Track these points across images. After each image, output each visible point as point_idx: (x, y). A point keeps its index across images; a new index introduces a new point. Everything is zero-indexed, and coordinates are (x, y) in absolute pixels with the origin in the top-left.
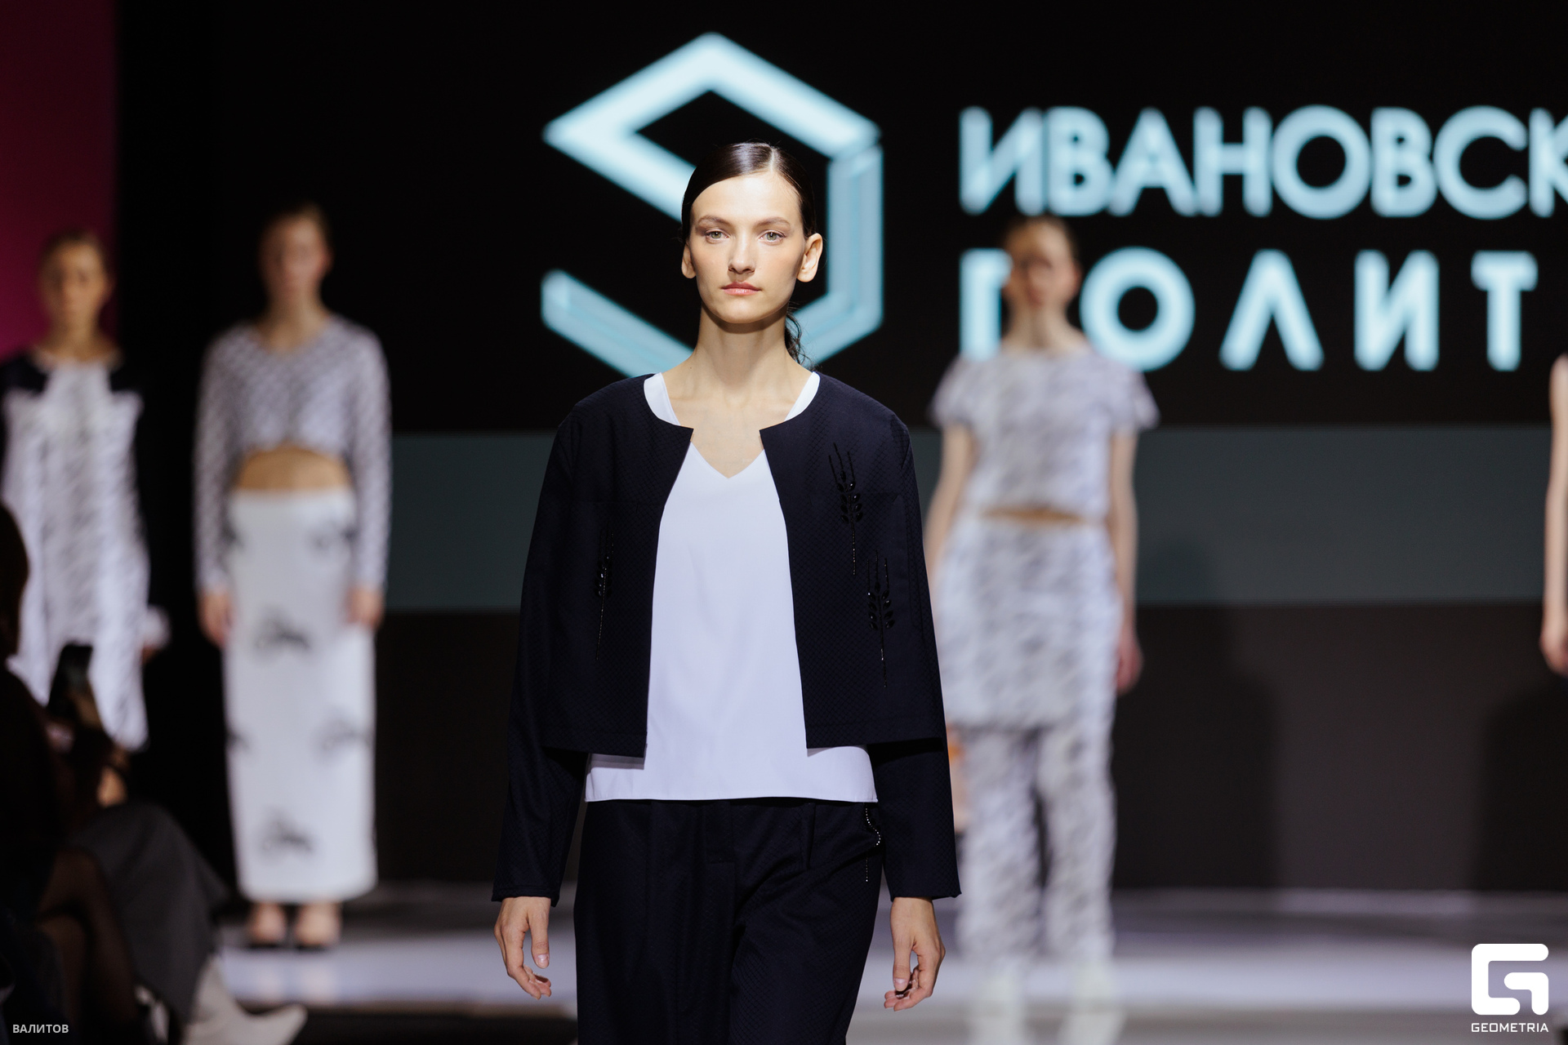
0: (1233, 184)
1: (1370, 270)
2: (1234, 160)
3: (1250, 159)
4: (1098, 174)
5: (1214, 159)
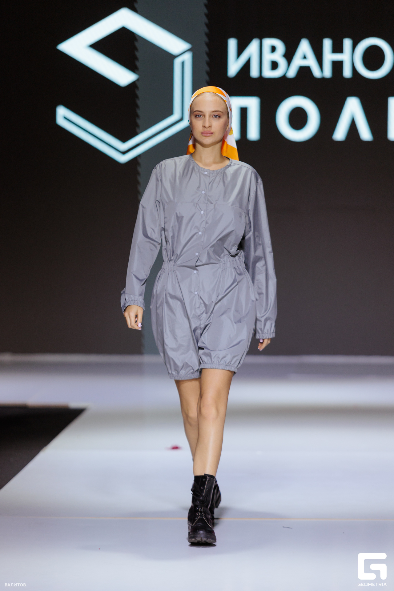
0: (337, 66)
2: (337, 57)
3: (345, 57)
4: (282, 62)
5: (329, 56)
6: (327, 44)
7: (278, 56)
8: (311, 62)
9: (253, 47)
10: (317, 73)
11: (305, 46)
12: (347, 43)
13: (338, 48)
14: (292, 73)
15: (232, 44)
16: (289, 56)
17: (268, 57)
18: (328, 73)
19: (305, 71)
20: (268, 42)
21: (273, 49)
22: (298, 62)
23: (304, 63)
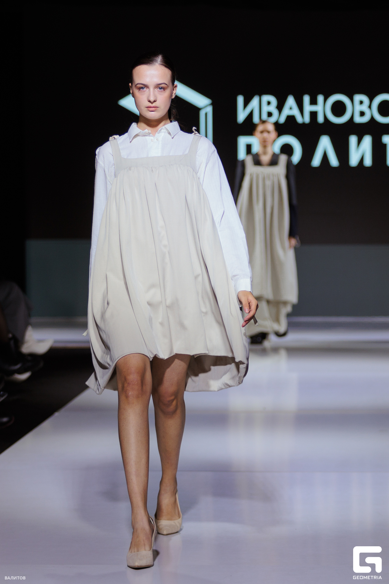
0: (314, 115)
1: (353, 140)
2: (314, 108)
3: (318, 108)
4: (275, 112)
5: (308, 108)
6: (306, 99)
7: (273, 108)
8: (296, 112)
9: (255, 102)
10: (299, 119)
11: (291, 101)
12: (320, 98)
13: (314, 102)
14: (282, 120)
15: (240, 100)
16: (280, 107)
17: (266, 109)
18: (307, 119)
19: (291, 119)
20: (266, 98)
21: (269, 103)
22: (286, 112)
23: (291, 113)
